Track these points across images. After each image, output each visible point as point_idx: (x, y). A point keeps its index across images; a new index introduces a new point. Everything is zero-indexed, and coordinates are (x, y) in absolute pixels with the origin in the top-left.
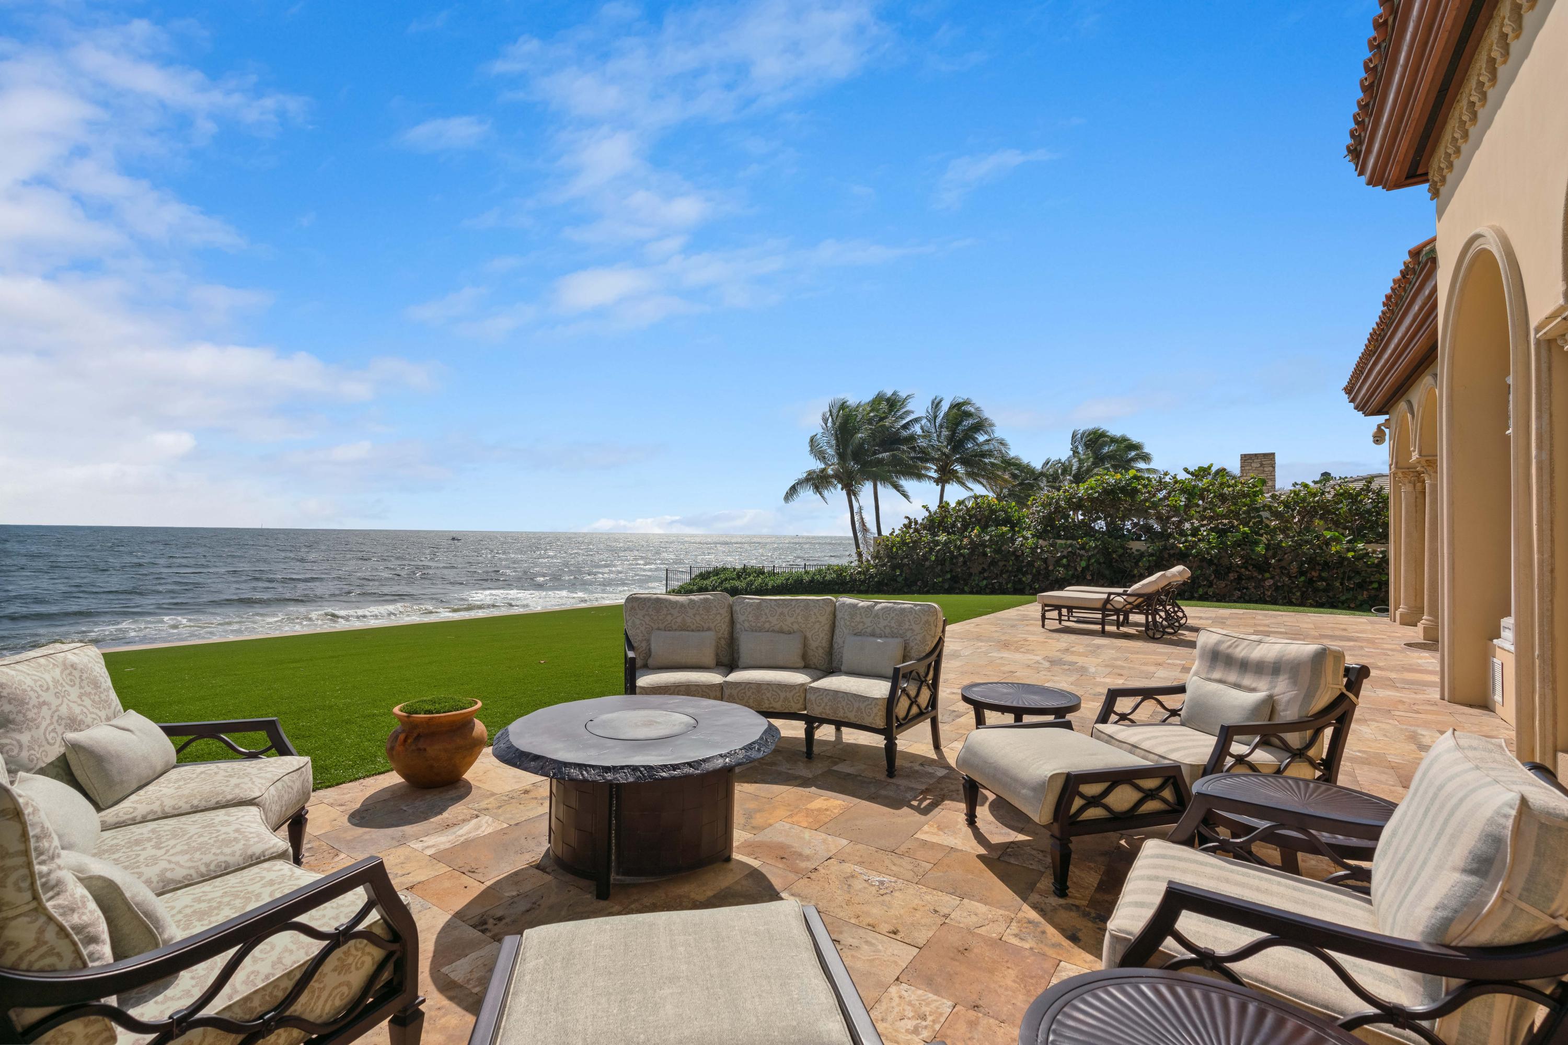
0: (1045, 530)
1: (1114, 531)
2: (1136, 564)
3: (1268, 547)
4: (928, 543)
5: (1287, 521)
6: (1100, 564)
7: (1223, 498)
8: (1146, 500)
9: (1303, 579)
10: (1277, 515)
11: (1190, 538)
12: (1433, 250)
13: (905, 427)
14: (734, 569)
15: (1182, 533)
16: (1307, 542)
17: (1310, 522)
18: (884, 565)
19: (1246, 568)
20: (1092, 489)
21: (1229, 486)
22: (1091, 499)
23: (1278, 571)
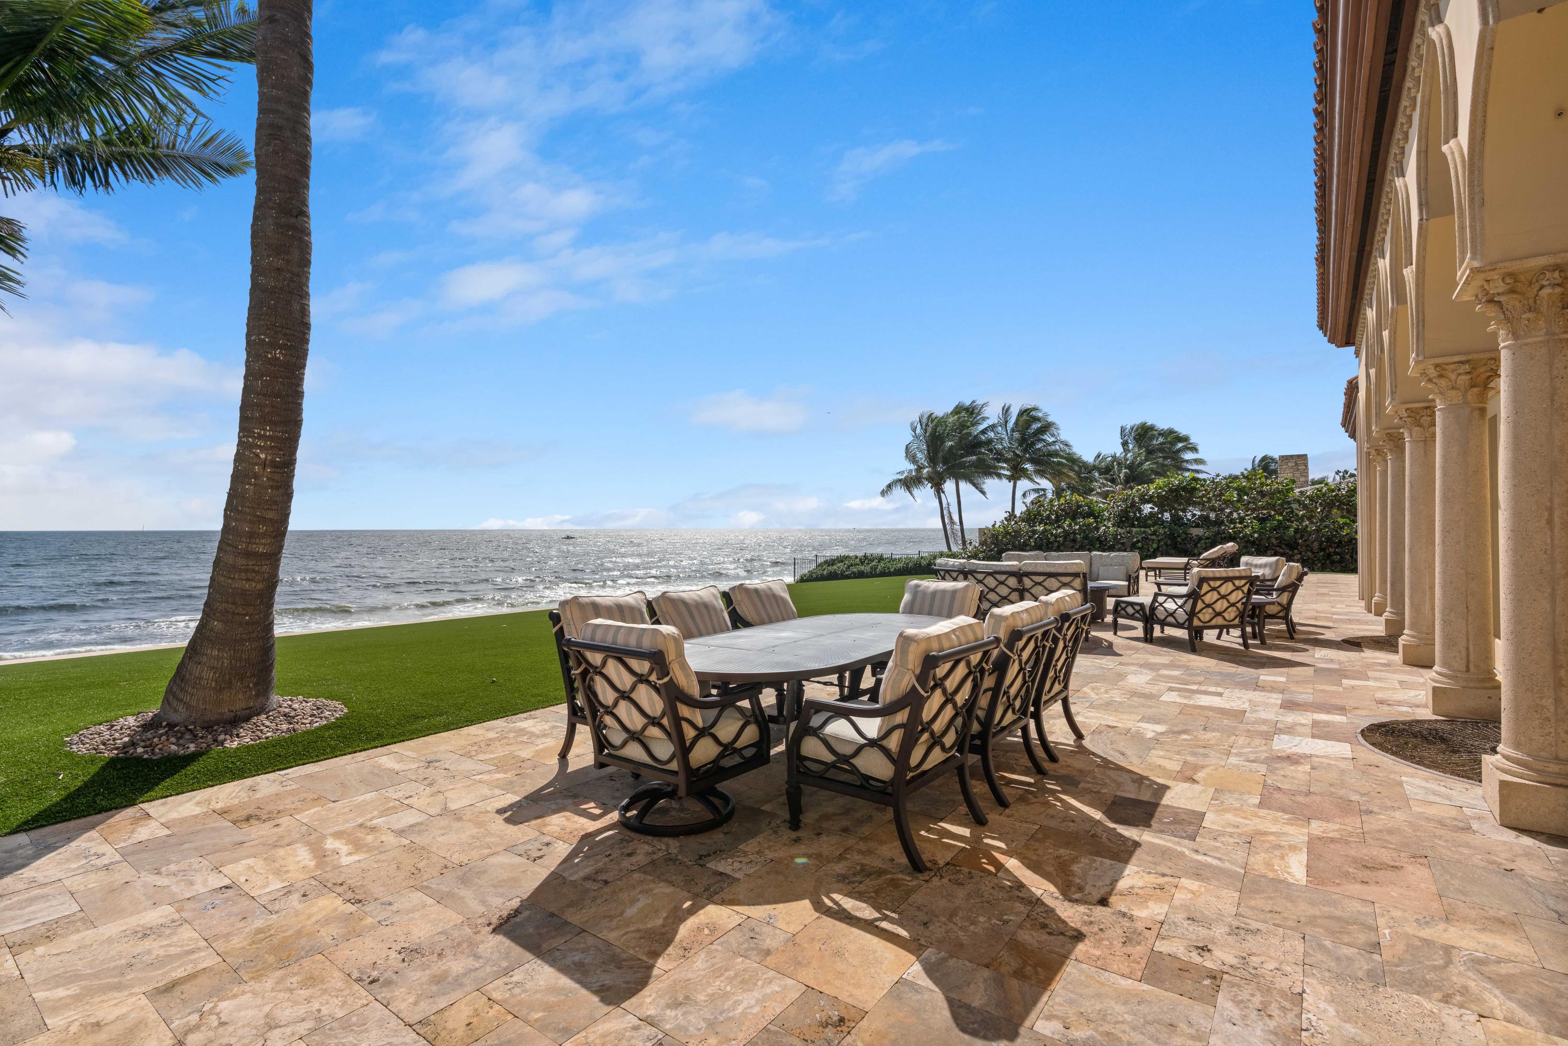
0: (1121, 521)
1: (1176, 520)
2: (1196, 545)
3: (1296, 531)
4: (1027, 532)
5: (1312, 511)
6: (1167, 546)
7: (1262, 494)
8: (1204, 496)
9: (1322, 553)
10: (1305, 507)
11: (1238, 525)
12: (1357, 383)
13: (984, 432)
14: (857, 557)
15: (1232, 521)
16: (1326, 527)
17: (1329, 511)
18: (991, 550)
19: (1280, 547)
20: (1160, 488)
21: (1267, 485)
22: (1160, 496)
23: (1304, 548)
